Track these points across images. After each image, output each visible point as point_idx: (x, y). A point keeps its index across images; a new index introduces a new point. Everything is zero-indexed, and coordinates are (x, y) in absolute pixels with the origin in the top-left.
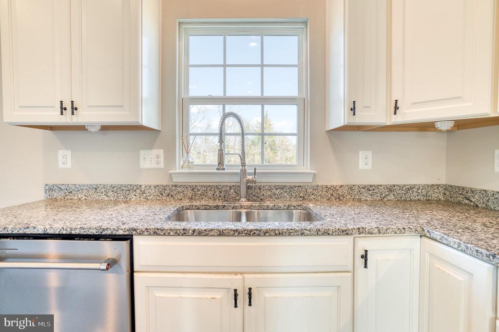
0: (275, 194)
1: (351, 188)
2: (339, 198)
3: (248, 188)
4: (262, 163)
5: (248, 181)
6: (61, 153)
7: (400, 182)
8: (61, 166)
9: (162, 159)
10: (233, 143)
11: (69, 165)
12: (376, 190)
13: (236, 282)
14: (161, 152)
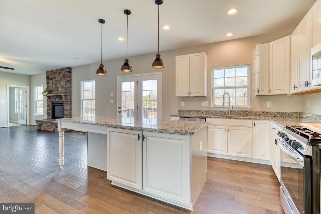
0: (239, 114)
1: (263, 112)
2: (259, 115)
3: (231, 112)
4: (236, 105)
5: (230, 110)
6: (182, 102)
7: (282, 111)
8: (182, 105)
9: (207, 104)
10: (226, 100)
11: (184, 105)
12: (273, 113)
13: (226, 127)
14: (207, 102)
